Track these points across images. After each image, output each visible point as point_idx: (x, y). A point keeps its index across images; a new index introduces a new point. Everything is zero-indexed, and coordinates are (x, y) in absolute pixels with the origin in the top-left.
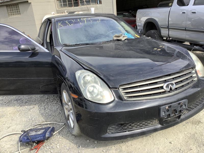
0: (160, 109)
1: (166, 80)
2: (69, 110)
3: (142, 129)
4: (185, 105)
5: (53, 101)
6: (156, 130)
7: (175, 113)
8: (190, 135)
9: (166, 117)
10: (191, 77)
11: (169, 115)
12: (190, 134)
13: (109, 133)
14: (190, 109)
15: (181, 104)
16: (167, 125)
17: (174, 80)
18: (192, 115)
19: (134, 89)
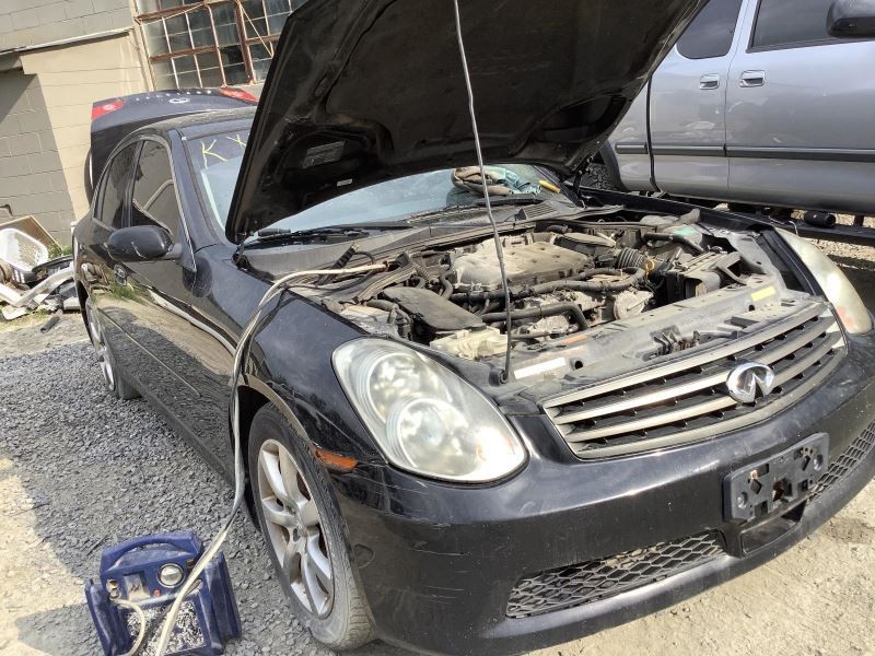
0: (729, 483)
1: (731, 358)
2: (295, 531)
3: (655, 580)
4: (820, 459)
5: (197, 502)
6: (711, 580)
7: (787, 498)
8: (838, 586)
9: (753, 517)
10: (823, 335)
11: (764, 505)
12: (839, 581)
13: (514, 617)
14: (833, 474)
15: (805, 454)
16: (756, 552)
17: (764, 354)
18: (844, 497)
19: (607, 403)
